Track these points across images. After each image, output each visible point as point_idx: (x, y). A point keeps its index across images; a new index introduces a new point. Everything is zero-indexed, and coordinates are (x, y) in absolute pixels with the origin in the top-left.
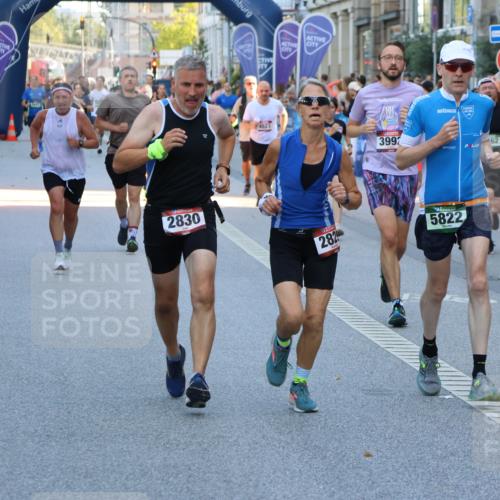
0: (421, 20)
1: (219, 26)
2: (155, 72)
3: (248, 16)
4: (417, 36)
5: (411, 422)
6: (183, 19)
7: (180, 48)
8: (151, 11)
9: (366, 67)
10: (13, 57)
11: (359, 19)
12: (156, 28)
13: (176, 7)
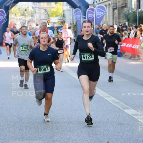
0: (133, 7)
1: (69, 10)
2: (49, 24)
3: (78, 6)
4: (132, 12)
5: (131, 133)
6: (58, 7)
7: (57, 17)
8: (48, 5)
9: (116, 21)
10: (4, 20)
11: (114, 6)
12: (49, 11)
13: (55, 4)
